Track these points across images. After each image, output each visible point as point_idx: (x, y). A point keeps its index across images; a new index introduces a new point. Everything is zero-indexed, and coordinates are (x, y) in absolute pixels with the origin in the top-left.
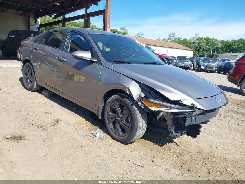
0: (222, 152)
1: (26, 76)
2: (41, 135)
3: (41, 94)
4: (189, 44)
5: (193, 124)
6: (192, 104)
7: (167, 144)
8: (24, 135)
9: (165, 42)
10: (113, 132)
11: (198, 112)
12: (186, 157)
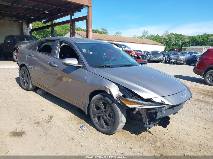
0: (189, 138)
1: (22, 78)
2: (39, 131)
3: (36, 92)
4: (161, 39)
5: (164, 116)
6: (162, 101)
7: (142, 133)
8: (24, 131)
9: (140, 39)
10: (98, 125)
11: (167, 107)
12: (159, 144)
